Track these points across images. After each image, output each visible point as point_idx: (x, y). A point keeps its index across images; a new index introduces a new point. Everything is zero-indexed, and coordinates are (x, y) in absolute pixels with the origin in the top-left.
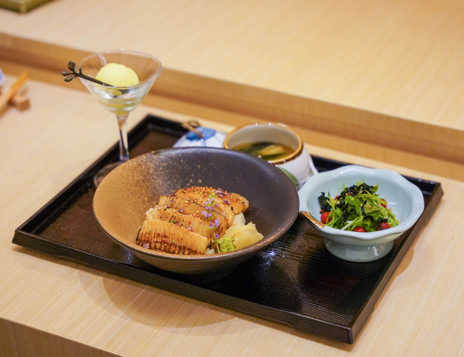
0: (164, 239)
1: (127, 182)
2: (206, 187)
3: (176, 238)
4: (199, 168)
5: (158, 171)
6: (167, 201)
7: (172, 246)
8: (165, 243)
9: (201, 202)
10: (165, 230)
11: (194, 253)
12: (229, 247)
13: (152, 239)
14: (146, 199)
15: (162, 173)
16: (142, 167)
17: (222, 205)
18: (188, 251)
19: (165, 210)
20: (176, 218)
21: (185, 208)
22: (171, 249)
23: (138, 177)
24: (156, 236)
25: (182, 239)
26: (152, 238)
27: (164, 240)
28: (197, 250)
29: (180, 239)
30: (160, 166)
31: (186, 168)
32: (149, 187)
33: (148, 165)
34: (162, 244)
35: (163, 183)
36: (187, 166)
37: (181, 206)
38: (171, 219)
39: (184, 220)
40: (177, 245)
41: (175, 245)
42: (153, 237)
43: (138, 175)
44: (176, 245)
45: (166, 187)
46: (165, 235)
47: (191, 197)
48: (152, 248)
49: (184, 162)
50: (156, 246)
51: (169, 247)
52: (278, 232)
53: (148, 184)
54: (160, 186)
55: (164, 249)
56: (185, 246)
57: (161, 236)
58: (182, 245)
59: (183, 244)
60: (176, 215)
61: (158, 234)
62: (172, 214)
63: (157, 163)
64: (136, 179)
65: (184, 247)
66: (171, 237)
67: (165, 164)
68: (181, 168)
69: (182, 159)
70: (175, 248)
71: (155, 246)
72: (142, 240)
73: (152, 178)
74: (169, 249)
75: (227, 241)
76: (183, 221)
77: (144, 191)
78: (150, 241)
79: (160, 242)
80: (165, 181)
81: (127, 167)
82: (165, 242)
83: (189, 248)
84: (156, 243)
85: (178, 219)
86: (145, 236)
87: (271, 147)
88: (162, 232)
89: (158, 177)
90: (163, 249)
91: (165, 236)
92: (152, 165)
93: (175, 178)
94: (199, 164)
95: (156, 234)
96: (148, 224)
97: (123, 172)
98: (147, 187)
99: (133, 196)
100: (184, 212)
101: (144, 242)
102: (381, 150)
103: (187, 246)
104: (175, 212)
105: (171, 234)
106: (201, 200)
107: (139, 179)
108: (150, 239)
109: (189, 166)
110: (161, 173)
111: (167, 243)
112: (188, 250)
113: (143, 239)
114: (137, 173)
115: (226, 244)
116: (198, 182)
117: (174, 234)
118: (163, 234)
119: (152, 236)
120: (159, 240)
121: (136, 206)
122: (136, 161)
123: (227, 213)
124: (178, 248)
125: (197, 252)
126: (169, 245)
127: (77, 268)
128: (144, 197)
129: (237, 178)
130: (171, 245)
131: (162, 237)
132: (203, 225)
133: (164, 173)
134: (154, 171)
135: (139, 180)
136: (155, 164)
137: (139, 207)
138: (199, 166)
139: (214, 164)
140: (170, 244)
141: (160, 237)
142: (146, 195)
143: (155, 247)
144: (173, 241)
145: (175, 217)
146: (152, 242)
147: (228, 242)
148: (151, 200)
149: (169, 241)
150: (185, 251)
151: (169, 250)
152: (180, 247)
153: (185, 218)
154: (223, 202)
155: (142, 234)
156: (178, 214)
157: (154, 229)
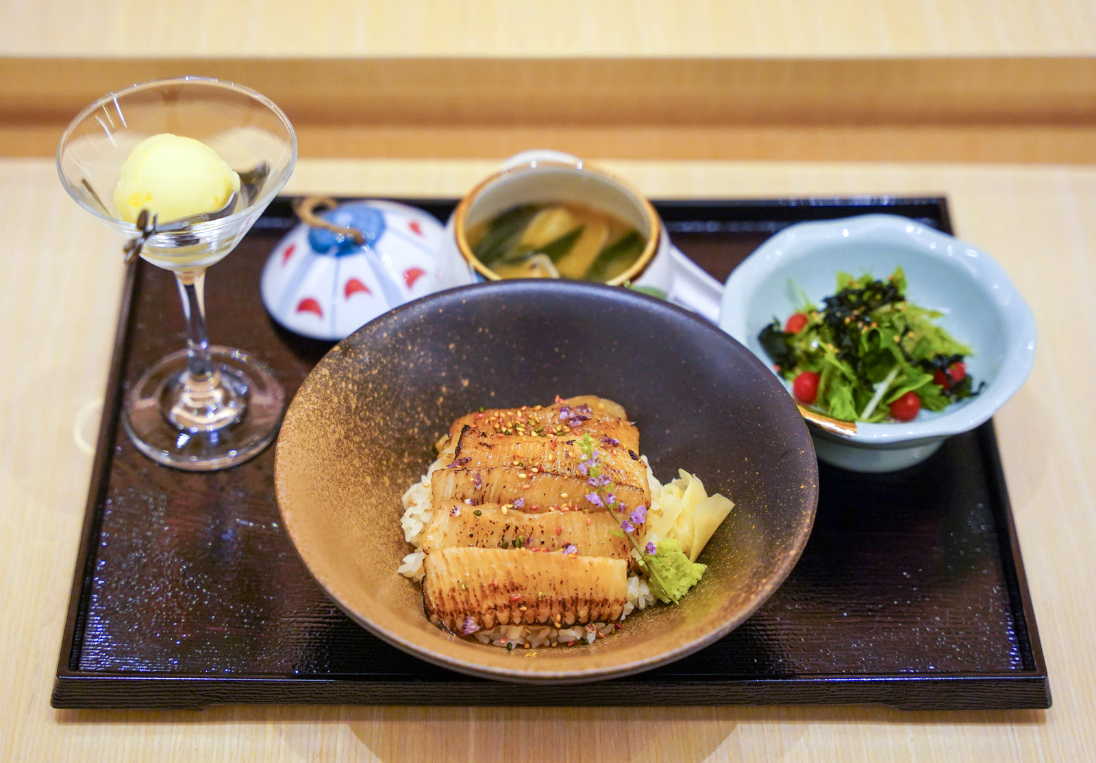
0: (516, 595)
1: (321, 460)
2: (524, 408)
3: (545, 584)
4: (453, 351)
5: (366, 397)
6: (460, 484)
7: (540, 606)
8: (519, 606)
9: (553, 461)
10: (509, 573)
11: (600, 605)
12: (680, 562)
13: (481, 604)
14: (368, 480)
15: (376, 395)
16: (331, 401)
17: (604, 453)
18: (586, 608)
19: (479, 515)
20: (521, 530)
21: (528, 495)
22: (539, 615)
23: (334, 431)
24: (487, 592)
25: (562, 582)
26: (478, 601)
27: (517, 597)
28: (607, 598)
29: (558, 585)
30: (366, 381)
31: (423, 362)
32: (363, 445)
33: (341, 389)
34: (511, 608)
35: (384, 419)
36: (426, 355)
37: (511, 491)
38: (503, 536)
39: (544, 529)
40: (553, 600)
41: (549, 602)
42: (479, 597)
43: (332, 427)
44: (551, 601)
45: (396, 428)
46: (512, 584)
47: (519, 457)
48: (487, 626)
49: (416, 349)
50: (497, 620)
51: (532, 612)
52: (805, 496)
53: (357, 439)
54: (382, 432)
55: (522, 621)
56: (577, 598)
57: (502, 590)
58: (567, 596)
59: (567, 594)
60: (513, 521)
61: (492, 588)
62: (502, 523)
63: (357, 377)
64: (333, 438)
65: (573, 601)
66: (530, 586)
67: (375, 372)
68: (412, 365)
69: (408, 341)
70: (551, 609)
71: (496, 618)
72: (448, 611)
73: (362, 419)
74: (535, 616)
75: (671, 550)
76: (542, 532)
77: (356, 462)
78: (477, 610)
79: (505, 606)
80: (389, 414)
81: (305, 418)
82: (521, 602)
83: (588, 598)
84: (496, 610)
85: (525, 531)
86: (453, 598)
87: (539, 218)
88: (500, 580)
89: (372, 411)
90: (517, 621)
91: (515, 588)
92: (350, 386)
93: (405, 396)
94: (451, 340)
95: (486, 589)
96: (447, 563)
97: (303, 436)
98: (360, 448)
99: (345, 488)
100: (526, 505)
101: (455, 616)
102: (748, 137)
103: (581, 596)
104: (508, 515)
105: (531, 578)
106: (551, 458)
107: (337, 435)
108: (475, 605)
109: (430, 354)
110: (374, 398)
111: (524, 603)
112: (585, 605)
113: (449, 606)
114: (328, 422)
115: (672, 558)
116: (462, 385)
117: (537, 575)
118: (507, 585)
119: (475, 596)
120: (501, 600)
121: (361, 511)
122: (313, 391)
123: (627, 471)
124: (557, 609)
125: (610, 601)
126: (533, 606)
127: (263, 718)
128: (364, 477)
129: (557, 350)
130: (538, 606)
131: (509, 592)
132: (596, 527)
133: (379, 394)
134: (358, 400)
135: (339, 440)
136: (355, 382)
137: (367, 511)
138: (452, 346)
139: (487, 331)
140: (535, 604)
141: (502, 593)
142: (364, 472)
143: (494, 622)
144: (540, 594)
145: (517, 528)
146: (483, 612)
147: (675, 551)
148: (378, 476)
149: (529, 595)
150: (578, 609)
151: (535, 619)
152: (563, 604)
153: (543, 523)
154: (602, 445)
155: (437, 594)
156: (518, 519)
157: (474, 577)
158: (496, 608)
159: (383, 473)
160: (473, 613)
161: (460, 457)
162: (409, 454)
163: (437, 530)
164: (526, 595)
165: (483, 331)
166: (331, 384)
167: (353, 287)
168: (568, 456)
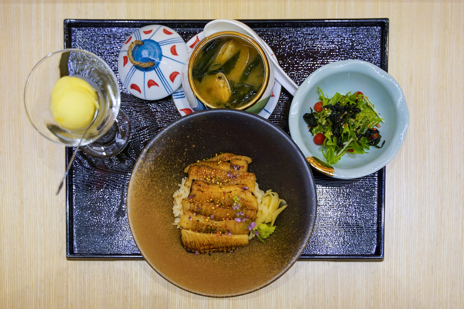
0: (211, 247)
3: (221, 243)
4: (189, 138)
5: (157, 164)
8: (213, 249)
10: (209, 241)
11: (239, 246)
13: (200, 248)
16: (145, 172)
18: (234, 247)
23: (147, 183)
29: (225, 243)
30: (157, 158)
32: (158, 180)
36: (178, 142)
40: (224, 247)
41: (222, 247)
45: (169, 168)
46: (210, 244)
48: (202, 253)
49: (175, 141)
50: (206, 252)
51: (217, 250)
53: (155, 179)
54: (164, 172)
56: (231, 246)
59: (228, 245)
61: (203, 244)
63: (153, 159)
66: (216, 244)
67: (160, 154)
68: (173, 146)
70: (223, 249)
73: (156, 172)
77: (156, 188)
79: (208, 249)
80: (166, 165)
88: (206, 243)
89: (160, 167)
92: (151, 163)
93: (172, 157)
95: (201, 244)
96: (188, 235)
101: (192, 249)
105: (216, 242)
108: (198, 248)
110: (160, 162)
114: (144, 181)
117: (218, 241)
118: (208, 244)
119: (198, 246)
128: (159, 191)
129: (227, 134)
131: (209, 246)
133: (162, 160)
134: (154, 166)
140: (218, 248)
141: (207, 246)
144: (219, 246)
146: (201, 250)
148: (164, 187)
152: (227, 247)
154: (242, 190)
155: (185, 242)
156: (212, 223)
157: (197, 241)
158: (205, 249)
159: (166, 185)
160: (197, 250)
161: (192, 194)
162: (175, 174)
163: (184, 221)
164: (215, 246)
165: (200, 130)
166: (144, 165)
167: (151, 83)
168: (229, 197)
